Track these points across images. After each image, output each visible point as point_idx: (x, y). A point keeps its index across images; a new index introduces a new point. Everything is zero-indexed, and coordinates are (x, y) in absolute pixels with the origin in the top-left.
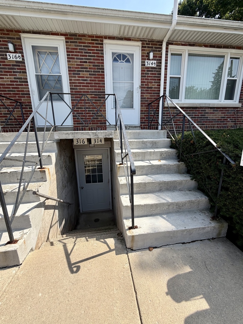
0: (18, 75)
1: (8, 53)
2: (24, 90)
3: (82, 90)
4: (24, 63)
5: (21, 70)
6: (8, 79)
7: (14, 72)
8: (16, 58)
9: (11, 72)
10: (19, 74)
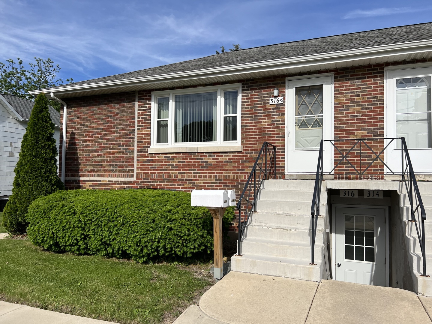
0: (277, 118)
1: (271, 97)
2: (280, 132)
3: (350, 129)
4: (285, 105)
5: (281, 112)
6: (265, 122)
7: (273, 115)
8: (278, 101)
9: (269, 115)
10: (277, 116)
